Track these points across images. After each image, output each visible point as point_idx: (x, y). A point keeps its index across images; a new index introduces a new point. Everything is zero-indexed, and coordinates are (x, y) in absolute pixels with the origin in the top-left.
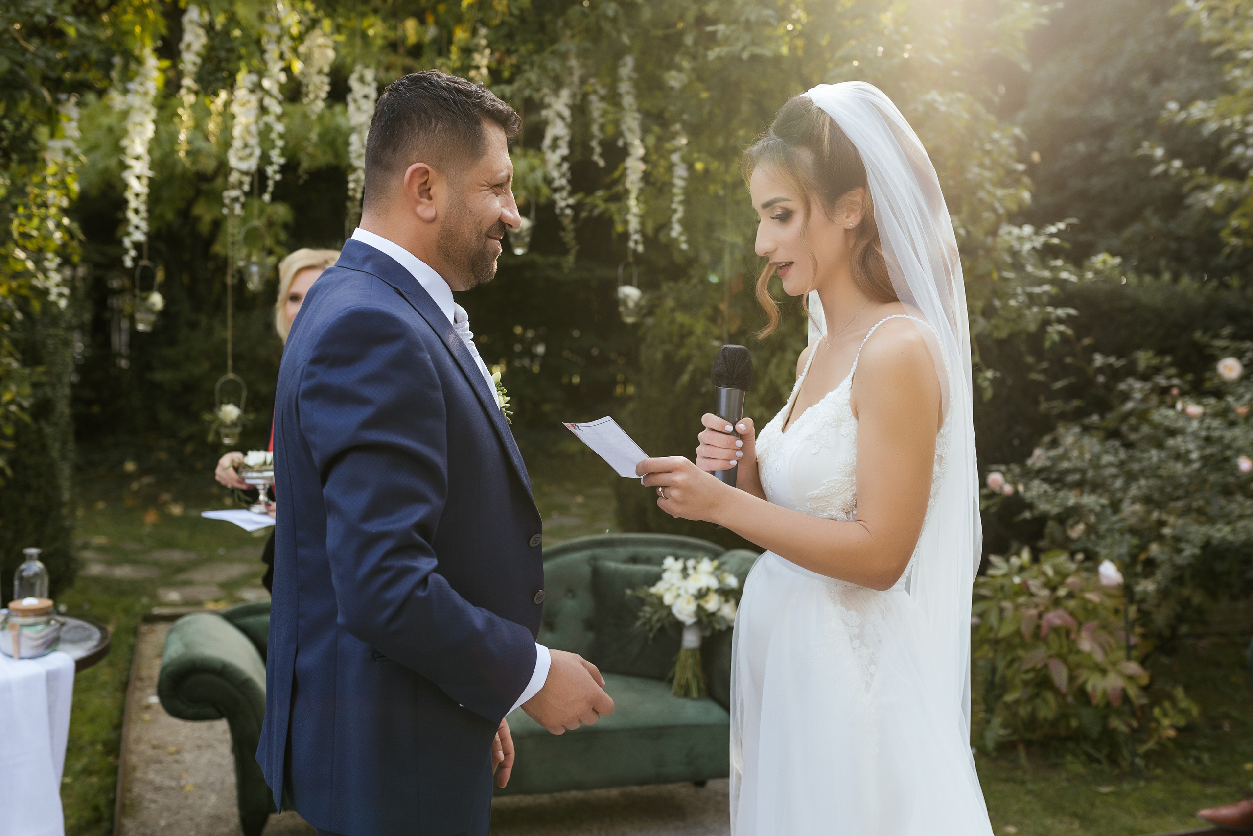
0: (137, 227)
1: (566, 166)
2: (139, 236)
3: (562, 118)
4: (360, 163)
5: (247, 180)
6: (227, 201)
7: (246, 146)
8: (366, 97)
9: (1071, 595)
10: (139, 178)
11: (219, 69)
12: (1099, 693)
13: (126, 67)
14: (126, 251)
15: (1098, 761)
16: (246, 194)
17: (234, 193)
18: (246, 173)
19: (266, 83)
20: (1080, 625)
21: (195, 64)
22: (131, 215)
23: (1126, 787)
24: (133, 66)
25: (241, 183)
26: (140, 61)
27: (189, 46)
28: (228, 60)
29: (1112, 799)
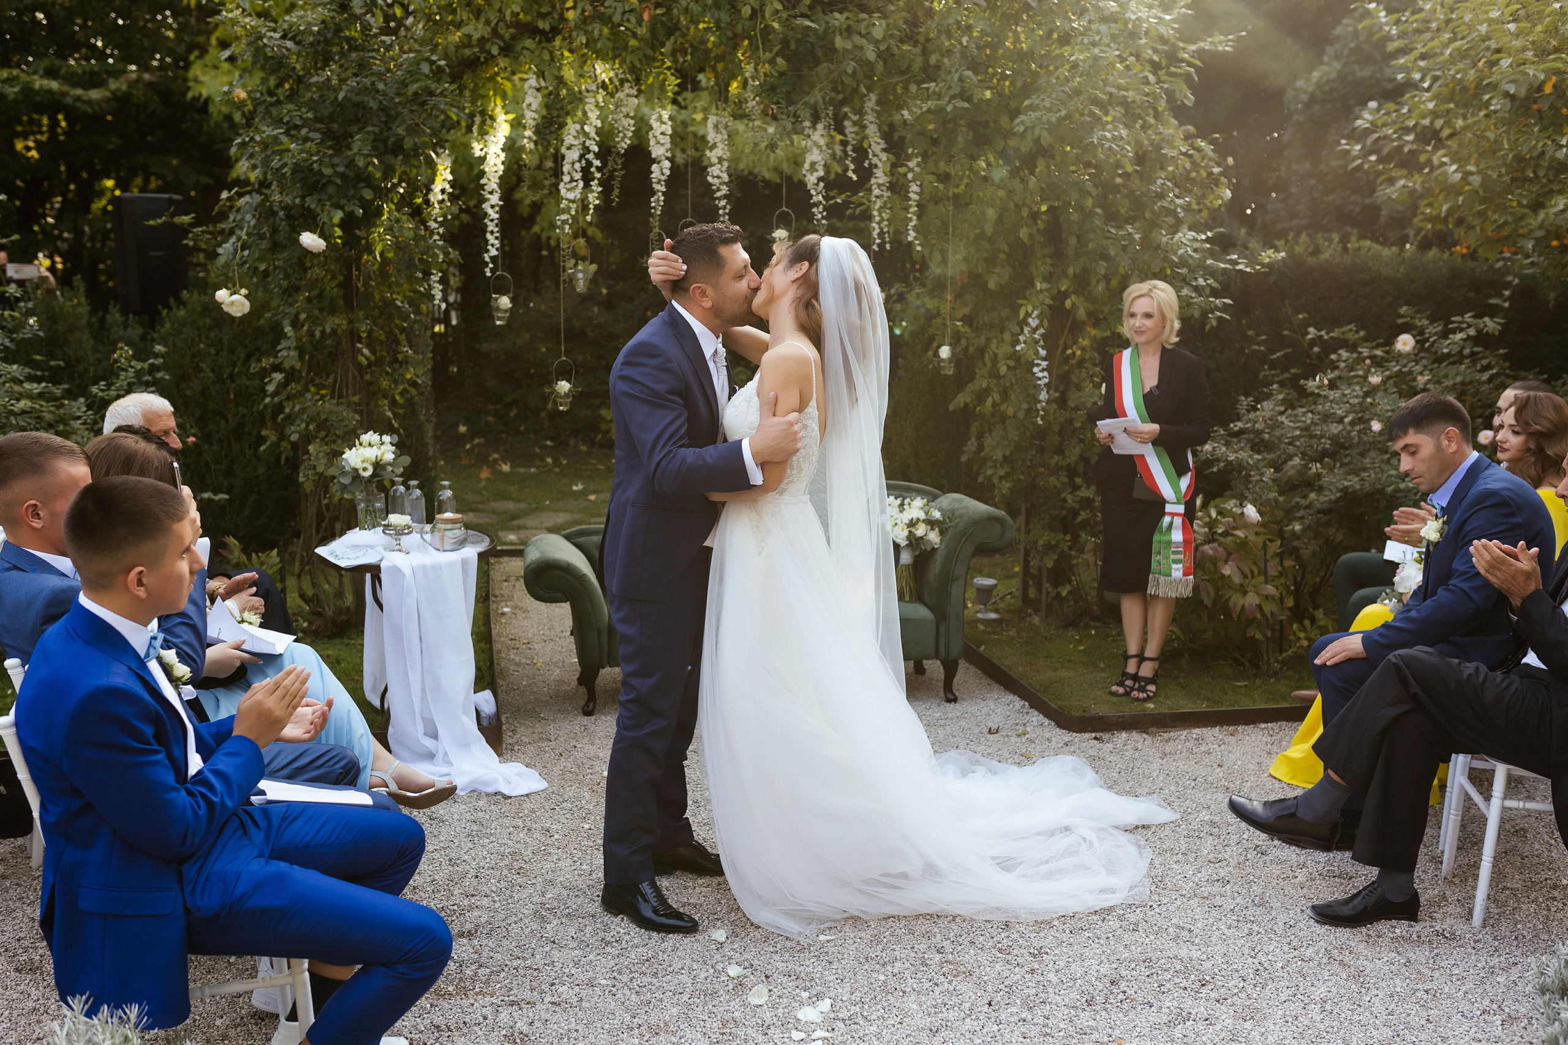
0: (493, 245)
1: (822, 184)
2: (494, 252)
3: (819, 147)
4: (660, 188)
5: (574, 206)
6: (559, 223)
7: (572, 180)
8: (663, 133)
9: (1226, 534)
10: (492, 207)
11: (551, 124)
12: (1238, 608)
13: (483, 122)
14: (487, 264)
15: (1242, 664)
16: (573, 217)
17: (564, 217)
18: (573, 201)
19: (586, 128)
20: (1229, 554)
21: (534, 119)
22: (489, 236)
23: (1258, 682)
24: (489, 122)
25: (569, 208)
26: (493, 119)
27: (529, 105)
28: (558, 116)
29: (1243, 691)
